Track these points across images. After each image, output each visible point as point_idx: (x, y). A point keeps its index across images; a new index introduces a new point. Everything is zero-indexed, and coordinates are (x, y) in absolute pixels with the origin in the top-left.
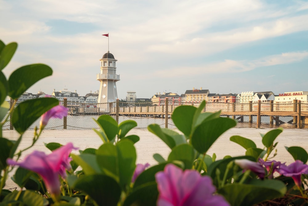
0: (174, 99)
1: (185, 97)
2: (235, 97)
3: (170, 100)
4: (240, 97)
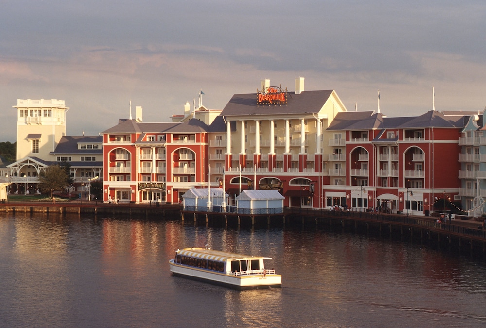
0: (173, 143)
1: (225, 130)
3: (156, 149)
4: (478, 130)
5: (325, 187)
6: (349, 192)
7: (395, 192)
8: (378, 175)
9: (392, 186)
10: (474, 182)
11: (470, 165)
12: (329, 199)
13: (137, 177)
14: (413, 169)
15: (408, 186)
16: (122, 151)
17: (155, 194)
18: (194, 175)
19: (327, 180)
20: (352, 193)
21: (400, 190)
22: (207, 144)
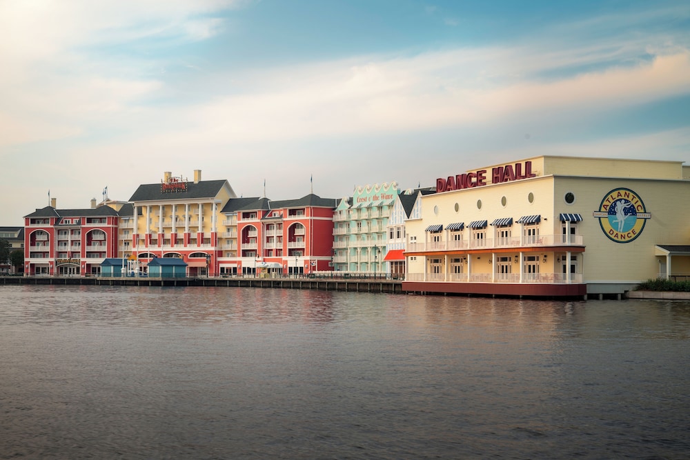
0: (87, 225)
1: (132, 214)
2: (332, 212)
3: (72, 231)
4: (350, 208)
5: (219, 259)
6: (240, 263)
7: (280, 261)
8: (265, 248)
9: (277, 256)
10: (345, 251)
11: (341, 237)
12: (223, 269)
13: (54, 254)
14: (294, 241)
15: (290, 255)
16: (42, 233)
17: (70, 269)
18: (105, 252)
19: (220, 254)
20: (243, 263)
21: (284, 258)
22: (116, 226)
